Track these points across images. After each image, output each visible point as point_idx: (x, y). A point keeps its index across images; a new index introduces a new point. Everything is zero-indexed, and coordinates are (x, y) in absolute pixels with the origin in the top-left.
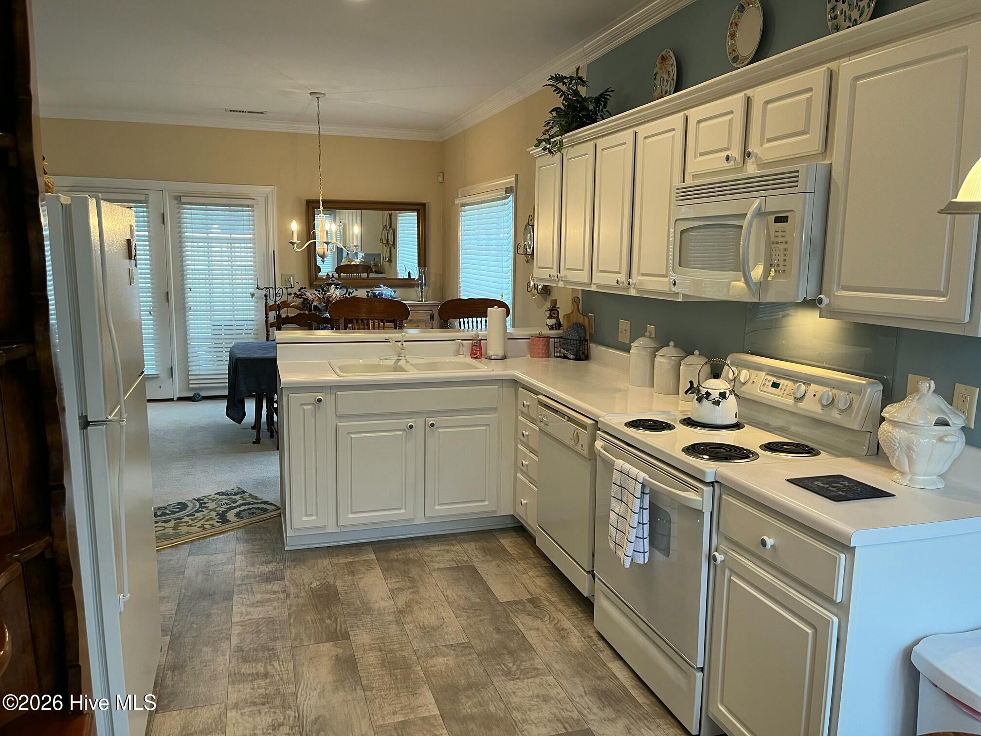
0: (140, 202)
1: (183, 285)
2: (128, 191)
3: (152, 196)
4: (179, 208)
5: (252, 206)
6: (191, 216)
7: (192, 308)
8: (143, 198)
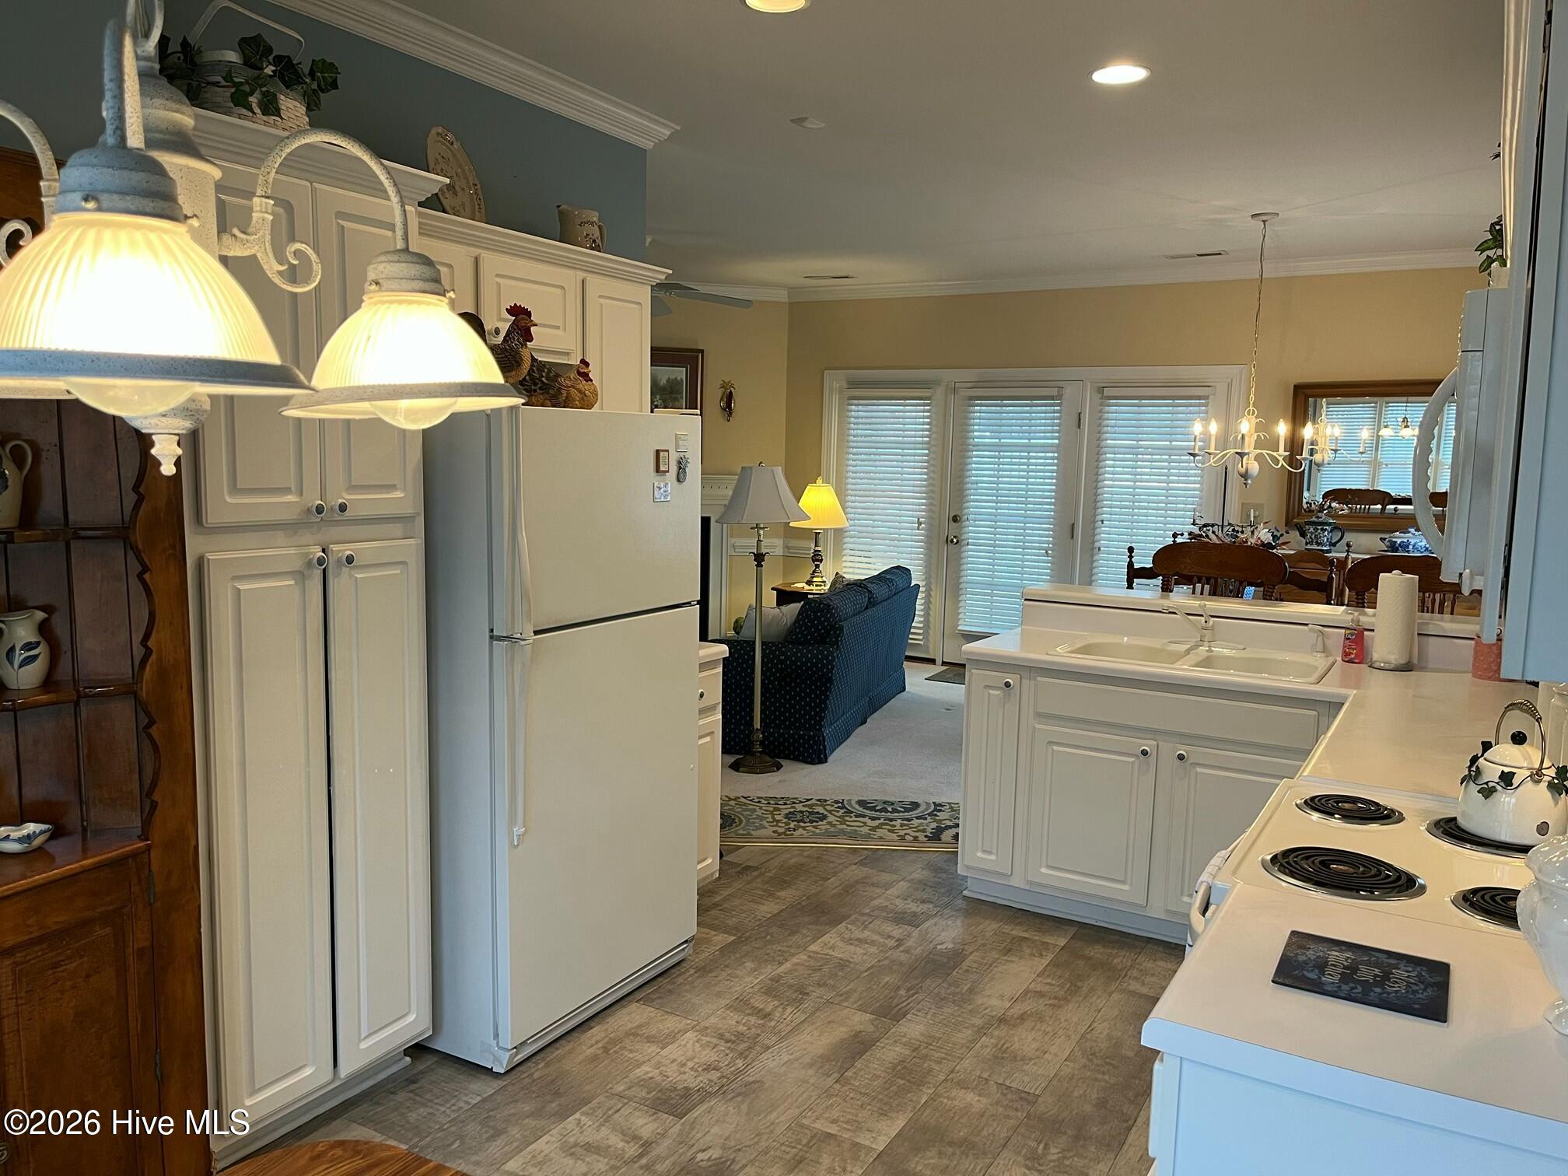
0: (1052, 398)
1: (1095, 515)
2: (1032, 384)
3: (1069, 391)
4: (1101, 405)
5: (1206, 398)
6: (1120, 415)
7: (1102, 549)
8: (1054, 392)
